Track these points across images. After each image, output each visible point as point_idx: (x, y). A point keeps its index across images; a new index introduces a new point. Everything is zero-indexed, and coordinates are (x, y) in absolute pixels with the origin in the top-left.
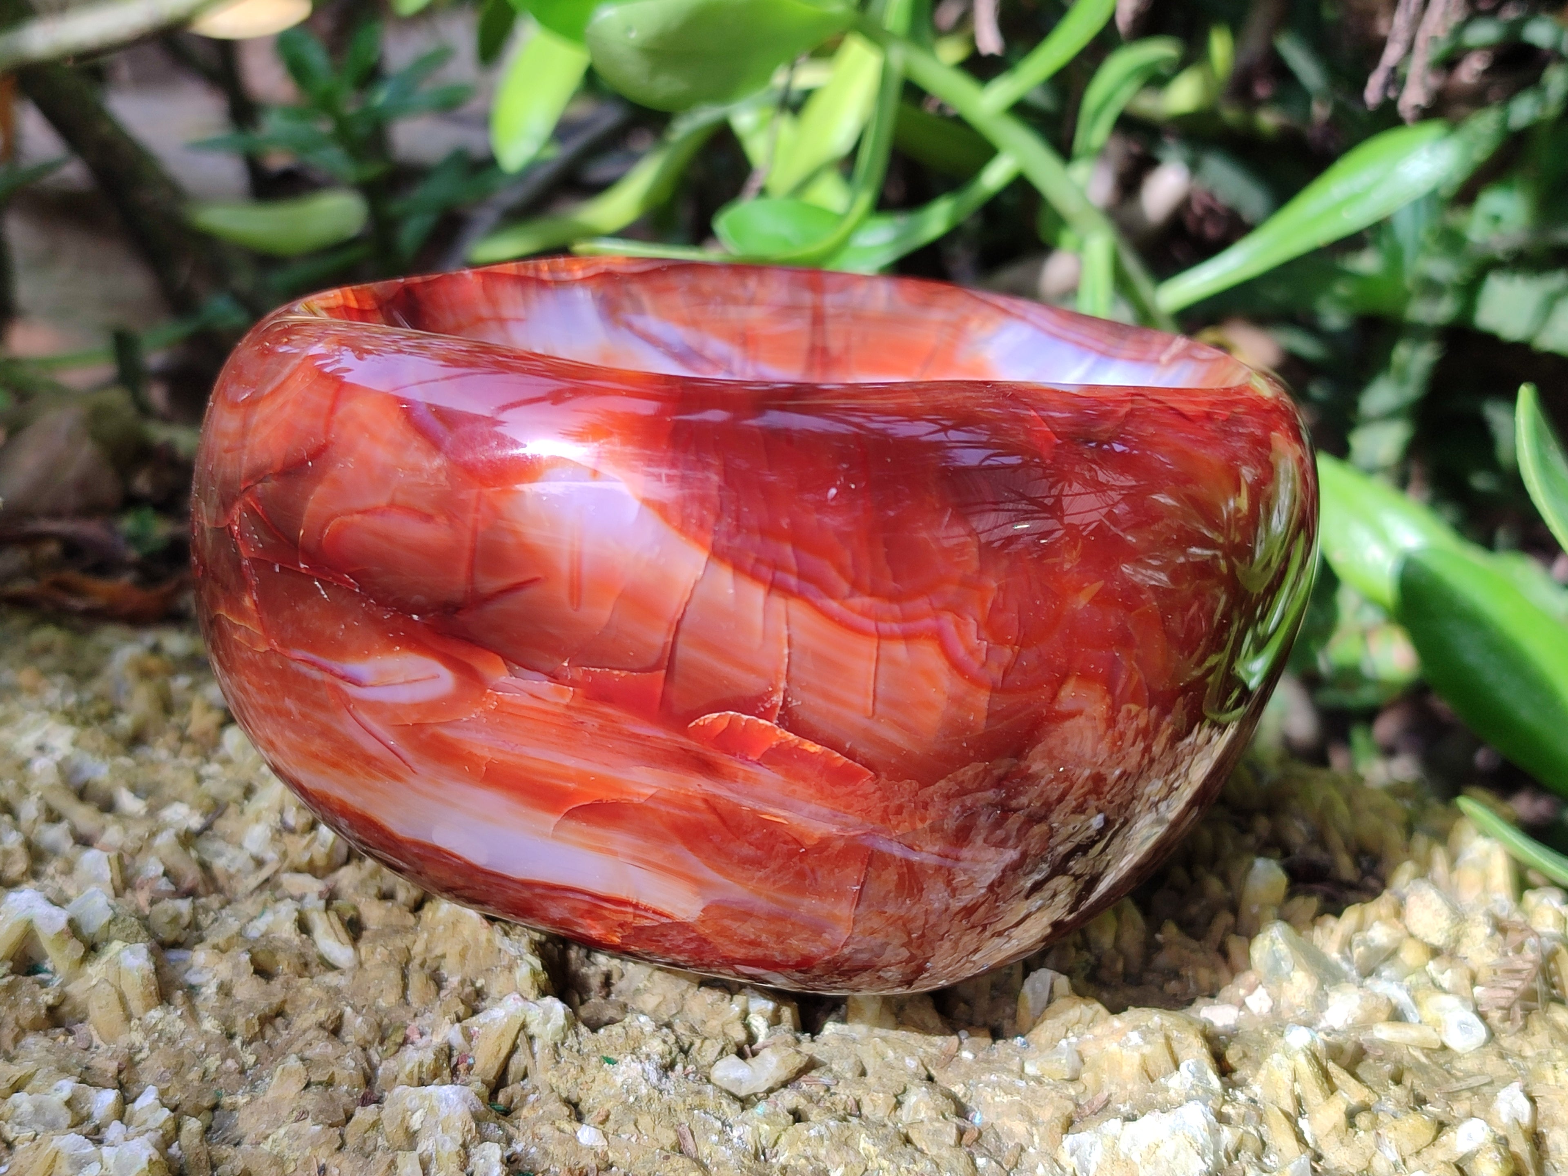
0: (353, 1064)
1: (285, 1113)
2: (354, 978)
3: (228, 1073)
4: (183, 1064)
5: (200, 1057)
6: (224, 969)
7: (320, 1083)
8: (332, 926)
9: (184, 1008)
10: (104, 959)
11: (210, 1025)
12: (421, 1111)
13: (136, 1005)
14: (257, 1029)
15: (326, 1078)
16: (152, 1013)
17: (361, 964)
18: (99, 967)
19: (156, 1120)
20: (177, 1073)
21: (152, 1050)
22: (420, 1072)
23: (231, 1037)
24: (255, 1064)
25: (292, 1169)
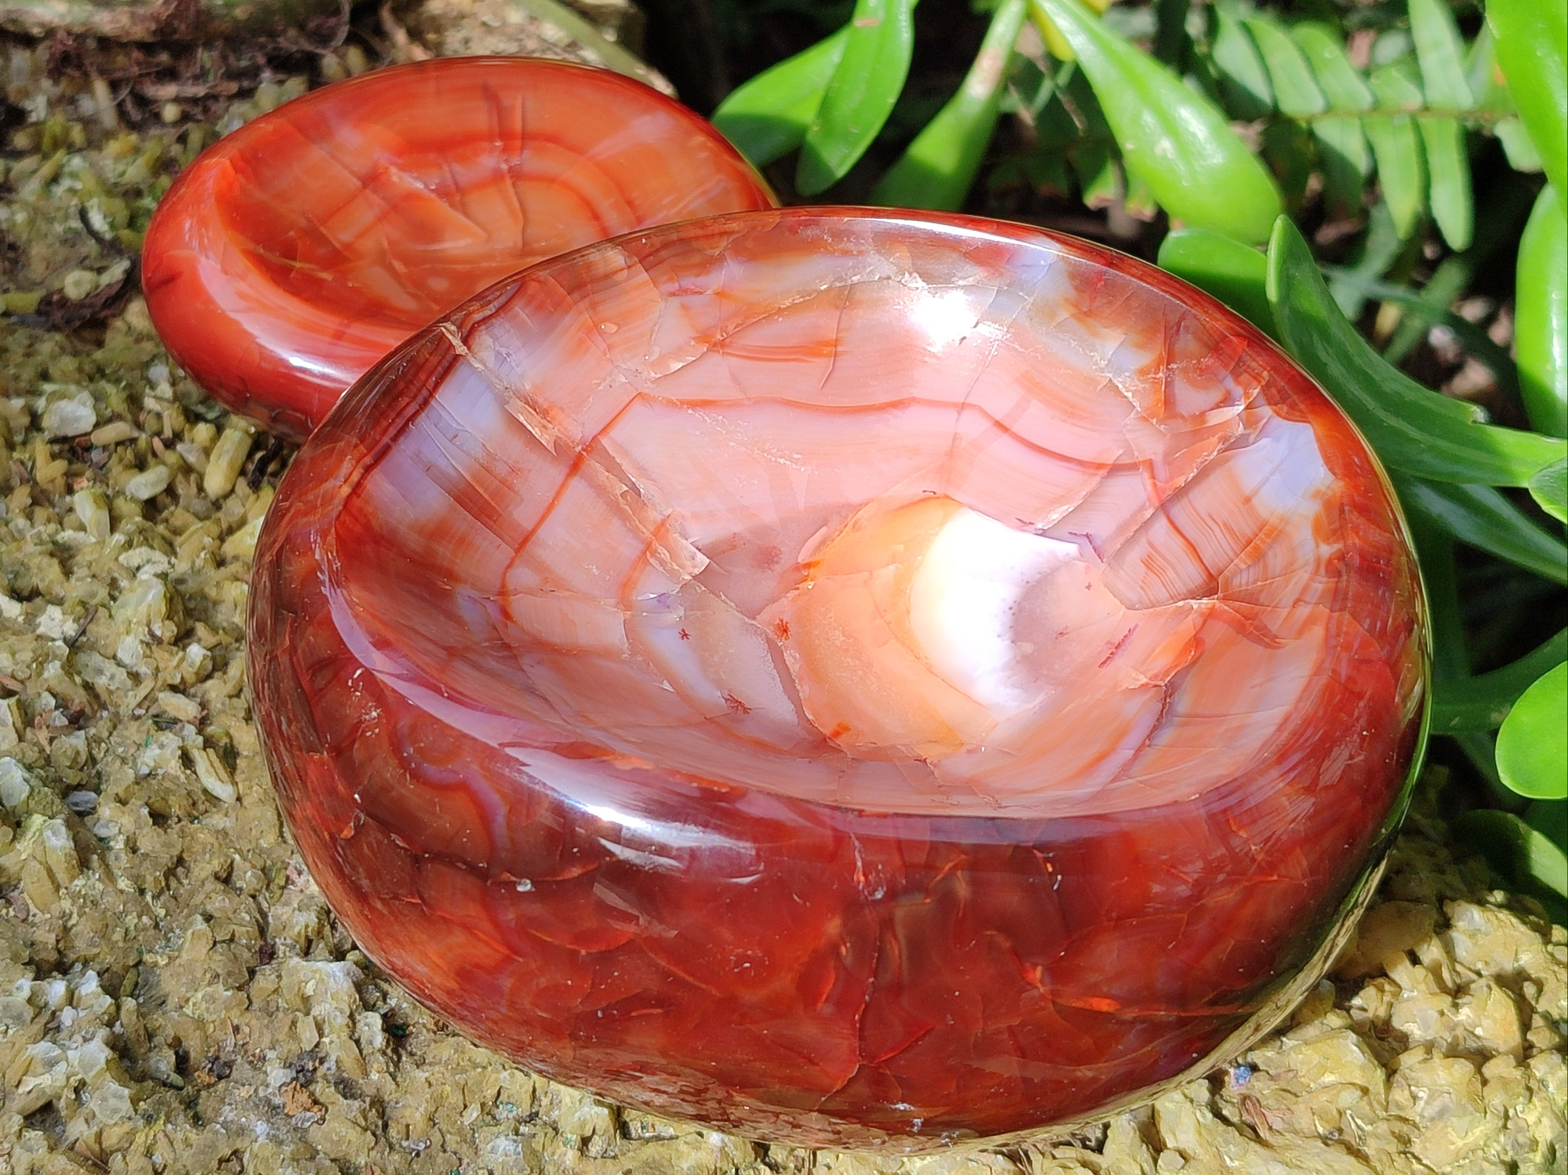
0: (248, 918)
1: (199, 975)
2: (237, 819)
3: (145, 929)
4: (107, 926)
5: (119, 917)
6: (127, 822)
7: (224, 941)
8: (212, 765)
9: (101, 871)
10: (29, 835)
11: (124, 884)
12: (313, 981)
13: (62, 877)
14: (163, 884)
15: (228, 937)
16: (76, 882)
17: (239, 799)
18: (26, 843)
19: (100, 1006)
20: (103, 937)
21: (80, 916)
22: (306, 932)
23: (142, 892)
24: (166, 916)
25: (211, 1030)
